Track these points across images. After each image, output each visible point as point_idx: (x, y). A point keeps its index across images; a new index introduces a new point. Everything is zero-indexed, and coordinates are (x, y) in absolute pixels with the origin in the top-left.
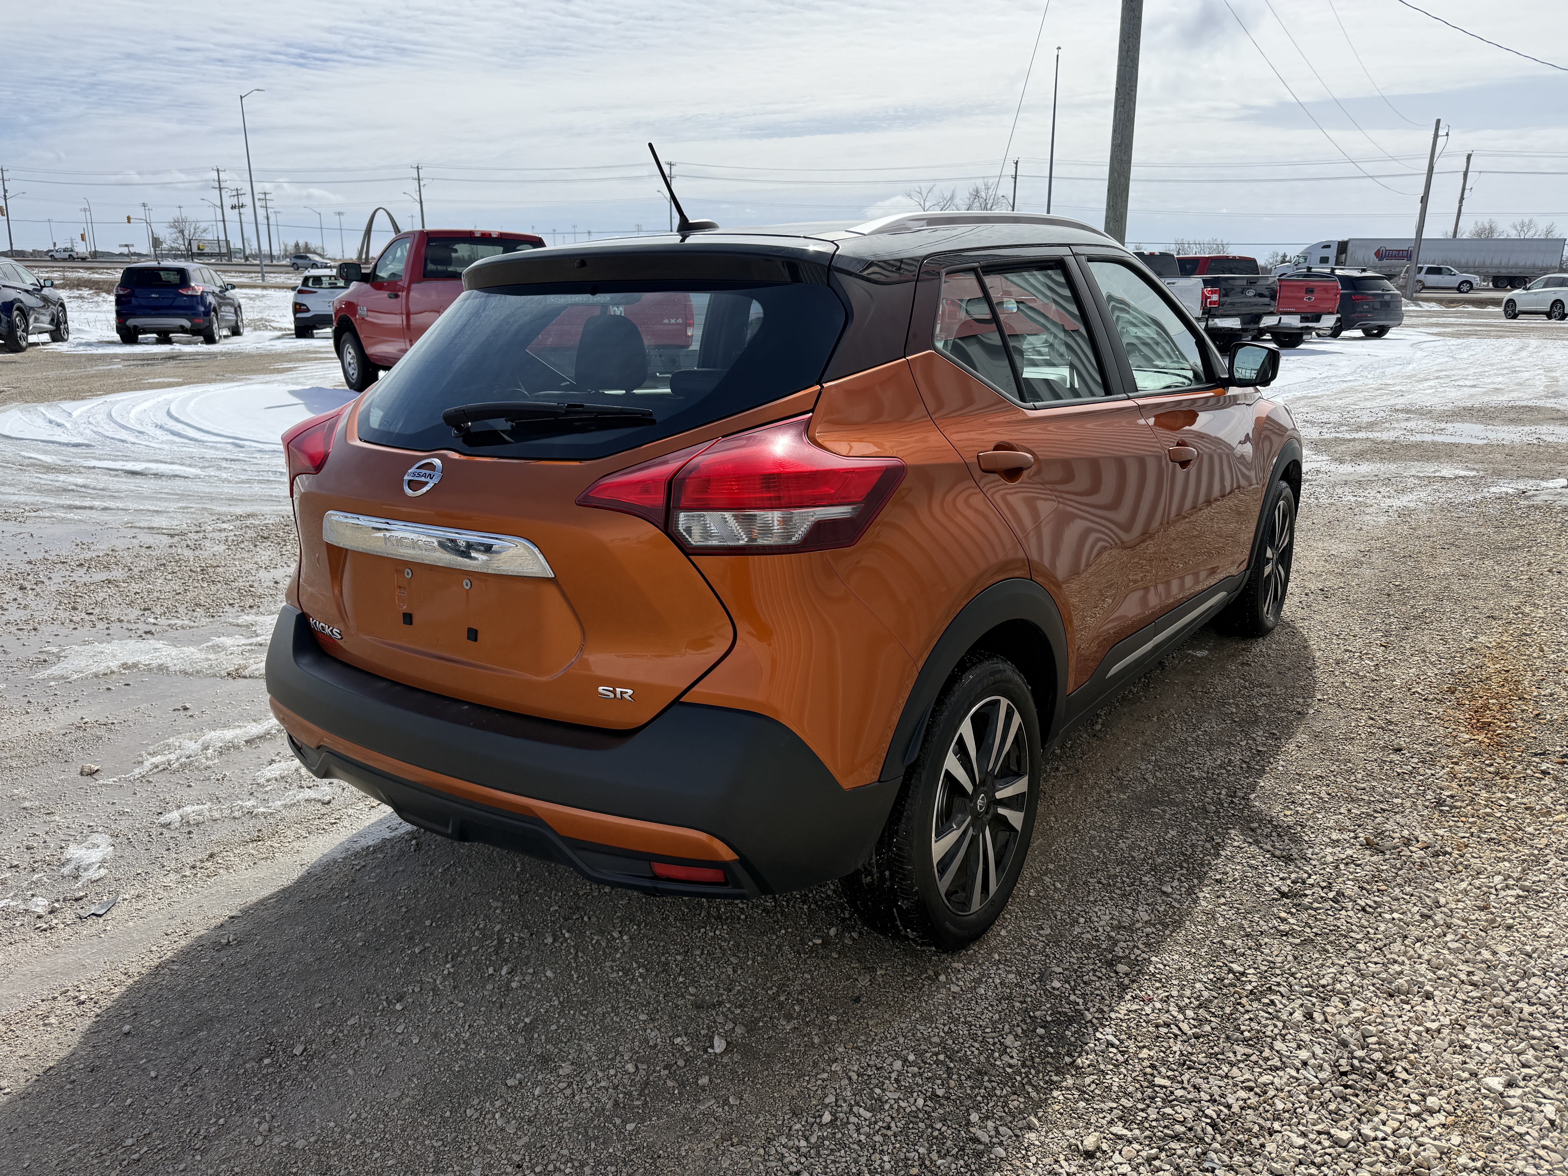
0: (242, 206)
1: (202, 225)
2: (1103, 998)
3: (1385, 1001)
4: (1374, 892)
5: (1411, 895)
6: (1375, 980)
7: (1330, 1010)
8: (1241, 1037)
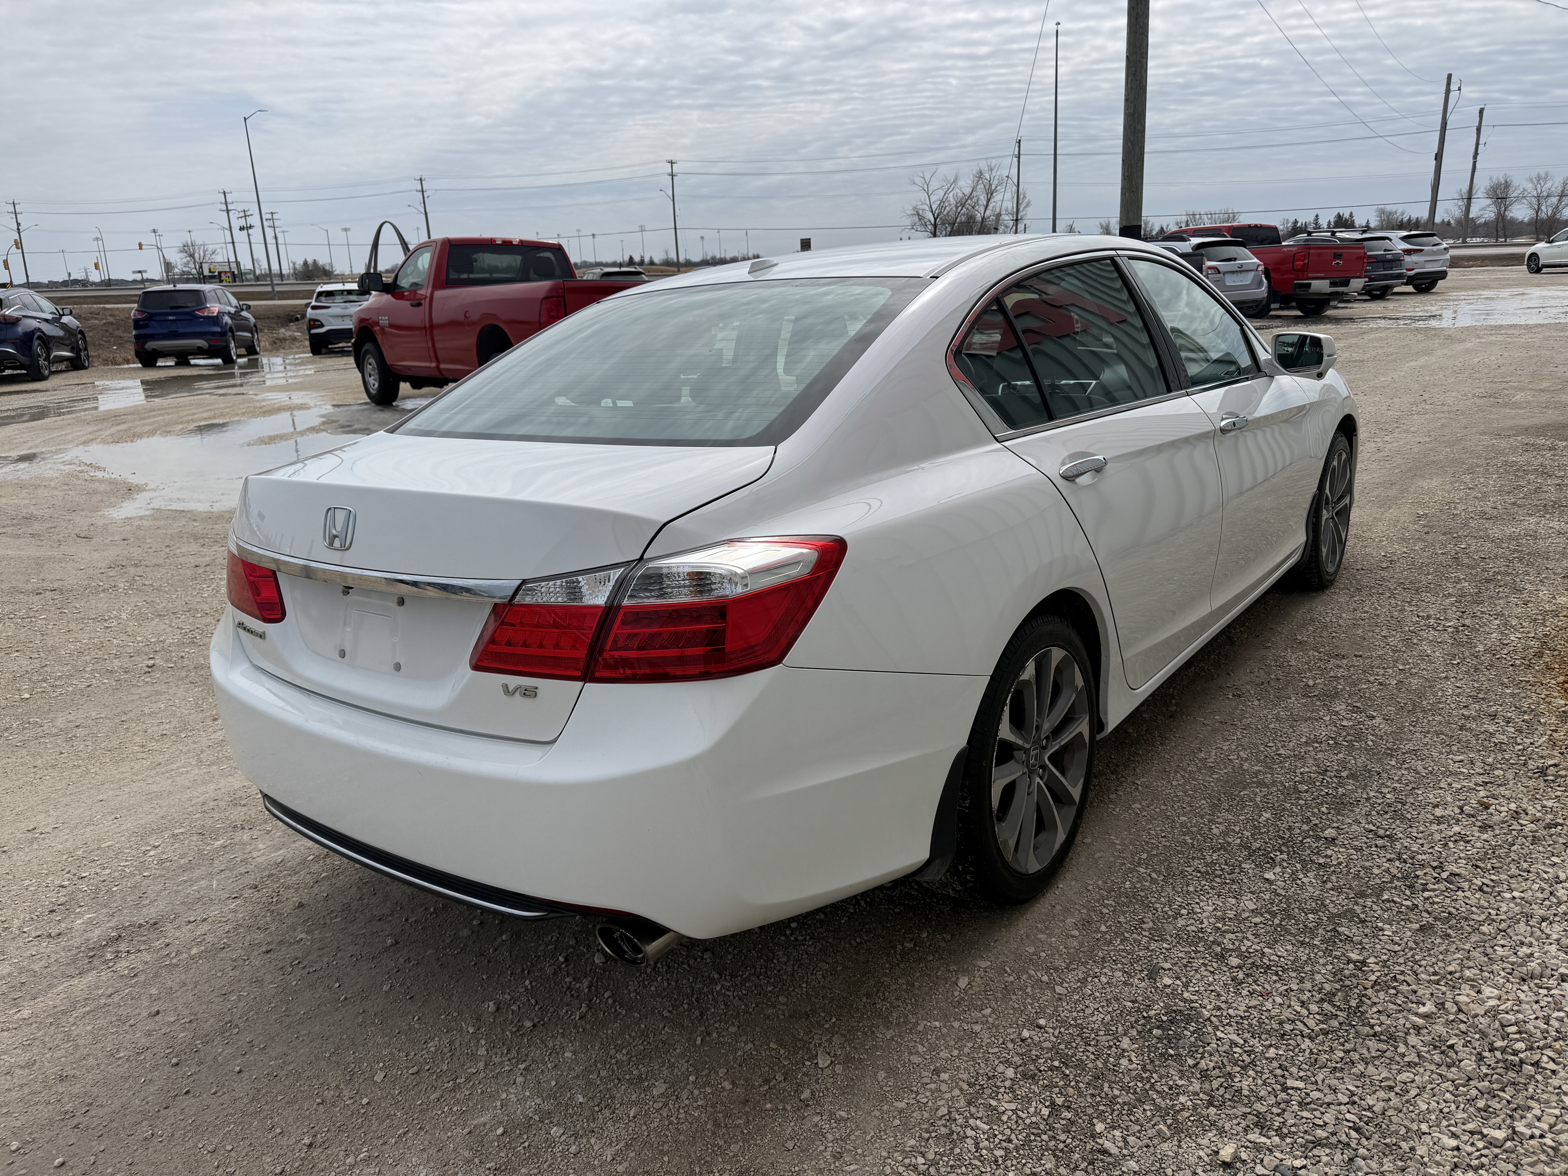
0: (251, 227)
1: (210, 248)
2: (1219, 995)
3: (1518, 987)
4: (1489, 870)
5: (1529, 872)
6: (1505, 965)
7: (1462, 999)
8: (1371, 1032)
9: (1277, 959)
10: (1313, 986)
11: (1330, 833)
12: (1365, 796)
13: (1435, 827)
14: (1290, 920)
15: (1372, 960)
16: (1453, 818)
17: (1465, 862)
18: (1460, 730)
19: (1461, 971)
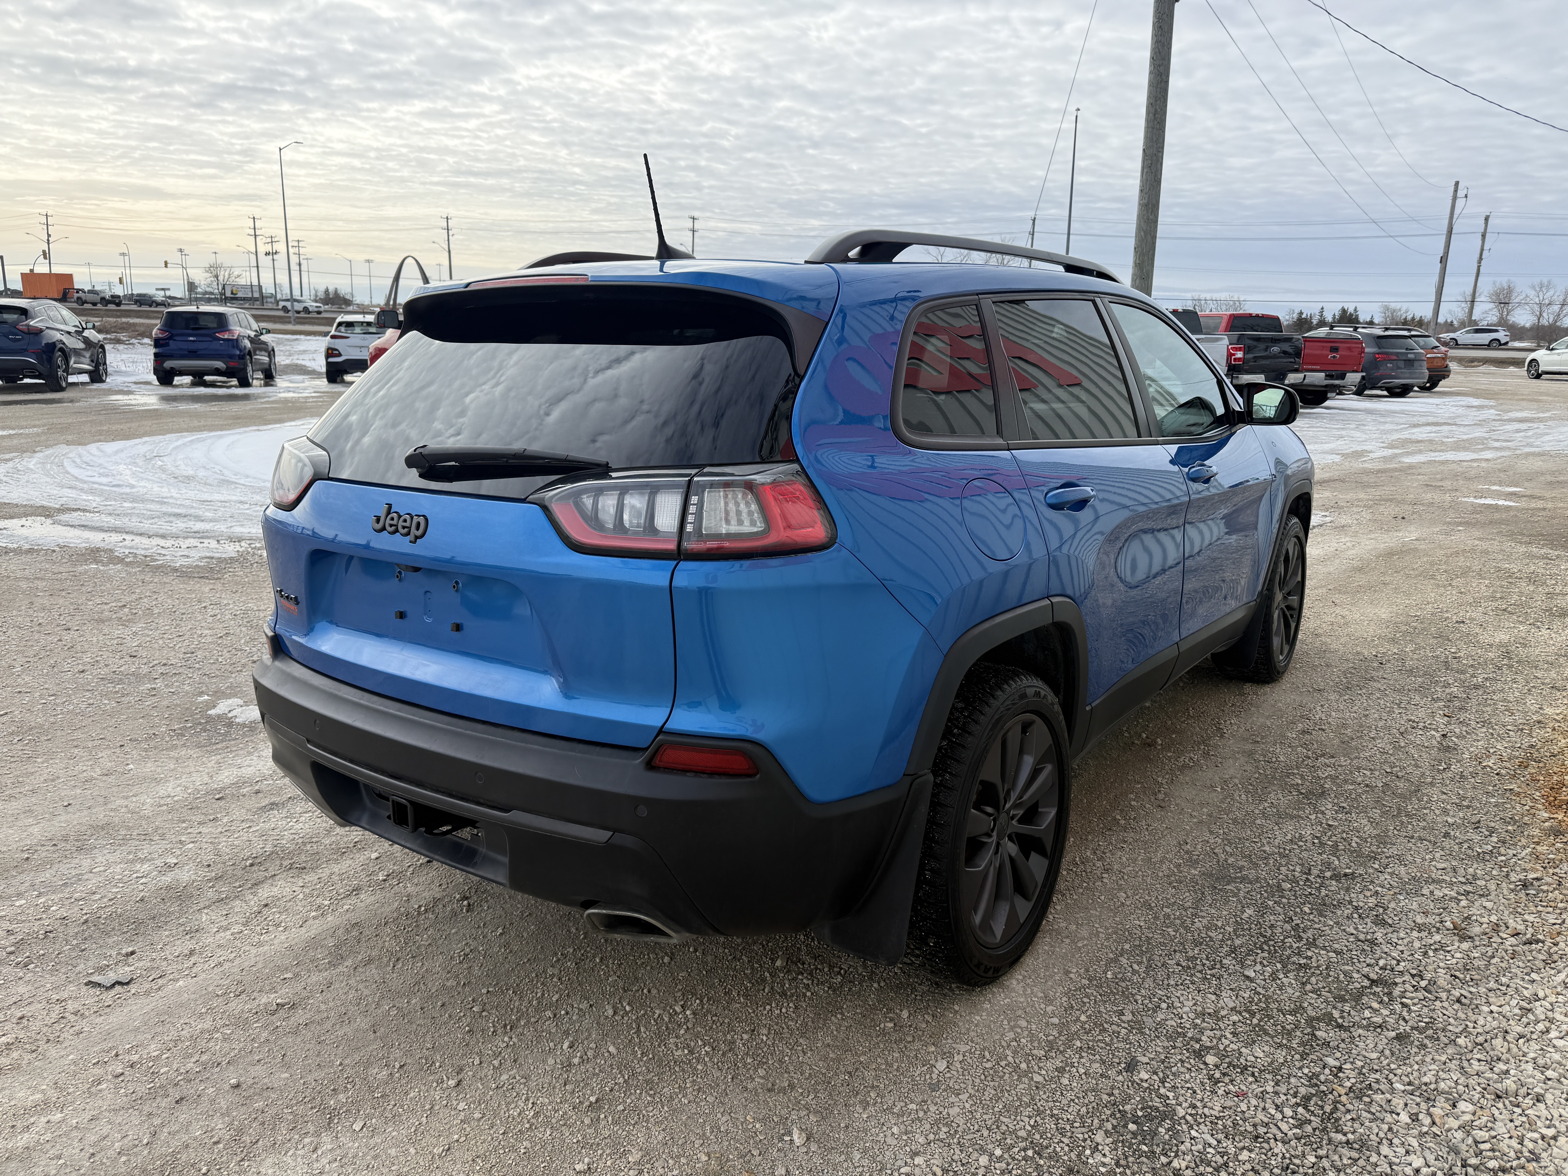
0: (276, 253)
1: (237, 271)
2: (1195, 1092)
3: (1493, 1103)
4: (1467, 982)
5: (1508, 986)
6: (1482, 1080)
7: (1437, 1111)
8: (1344, 1139)
9: (1253, 1059)
10: (1288, 1090)
12: (1347, 898)
13: (1415, 934)
14: (1268, 1020)
15: (1348, 1066)
17: (1444, 972)
18: (1444, 837)
19: (1436, 1082)
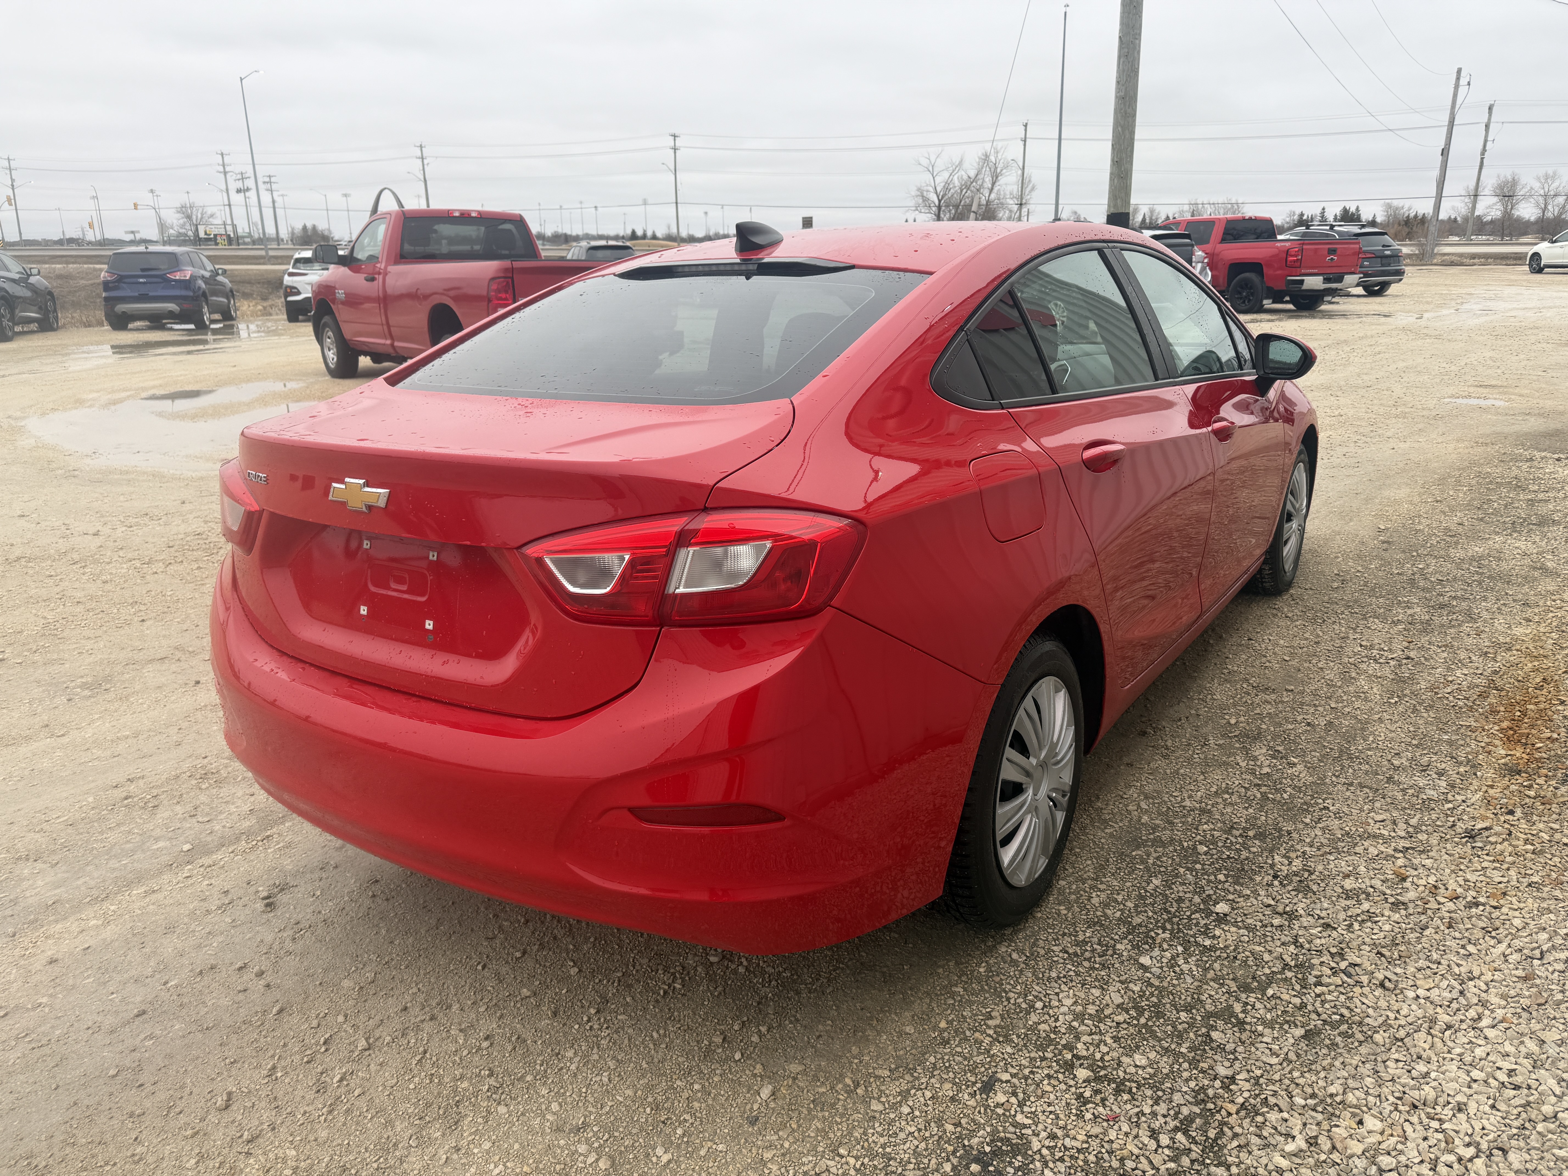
3: (1407, 1117)
4: (1394, 961)
5: (1439, 963)
6: (1397, 1088)
7: (1339, 1131)
8: (1226, 1174)
9: (1133, 1070)
10: (1168, 1110)
11: (1222, 908)
12: (1270, 861)
13: (1341, 902)
14: (1158, 1018)
15: (1243, 1075)
16: (1364, 892)
17: (1368, 949)
18: (1387, 782)
19: (1344, 1093)
